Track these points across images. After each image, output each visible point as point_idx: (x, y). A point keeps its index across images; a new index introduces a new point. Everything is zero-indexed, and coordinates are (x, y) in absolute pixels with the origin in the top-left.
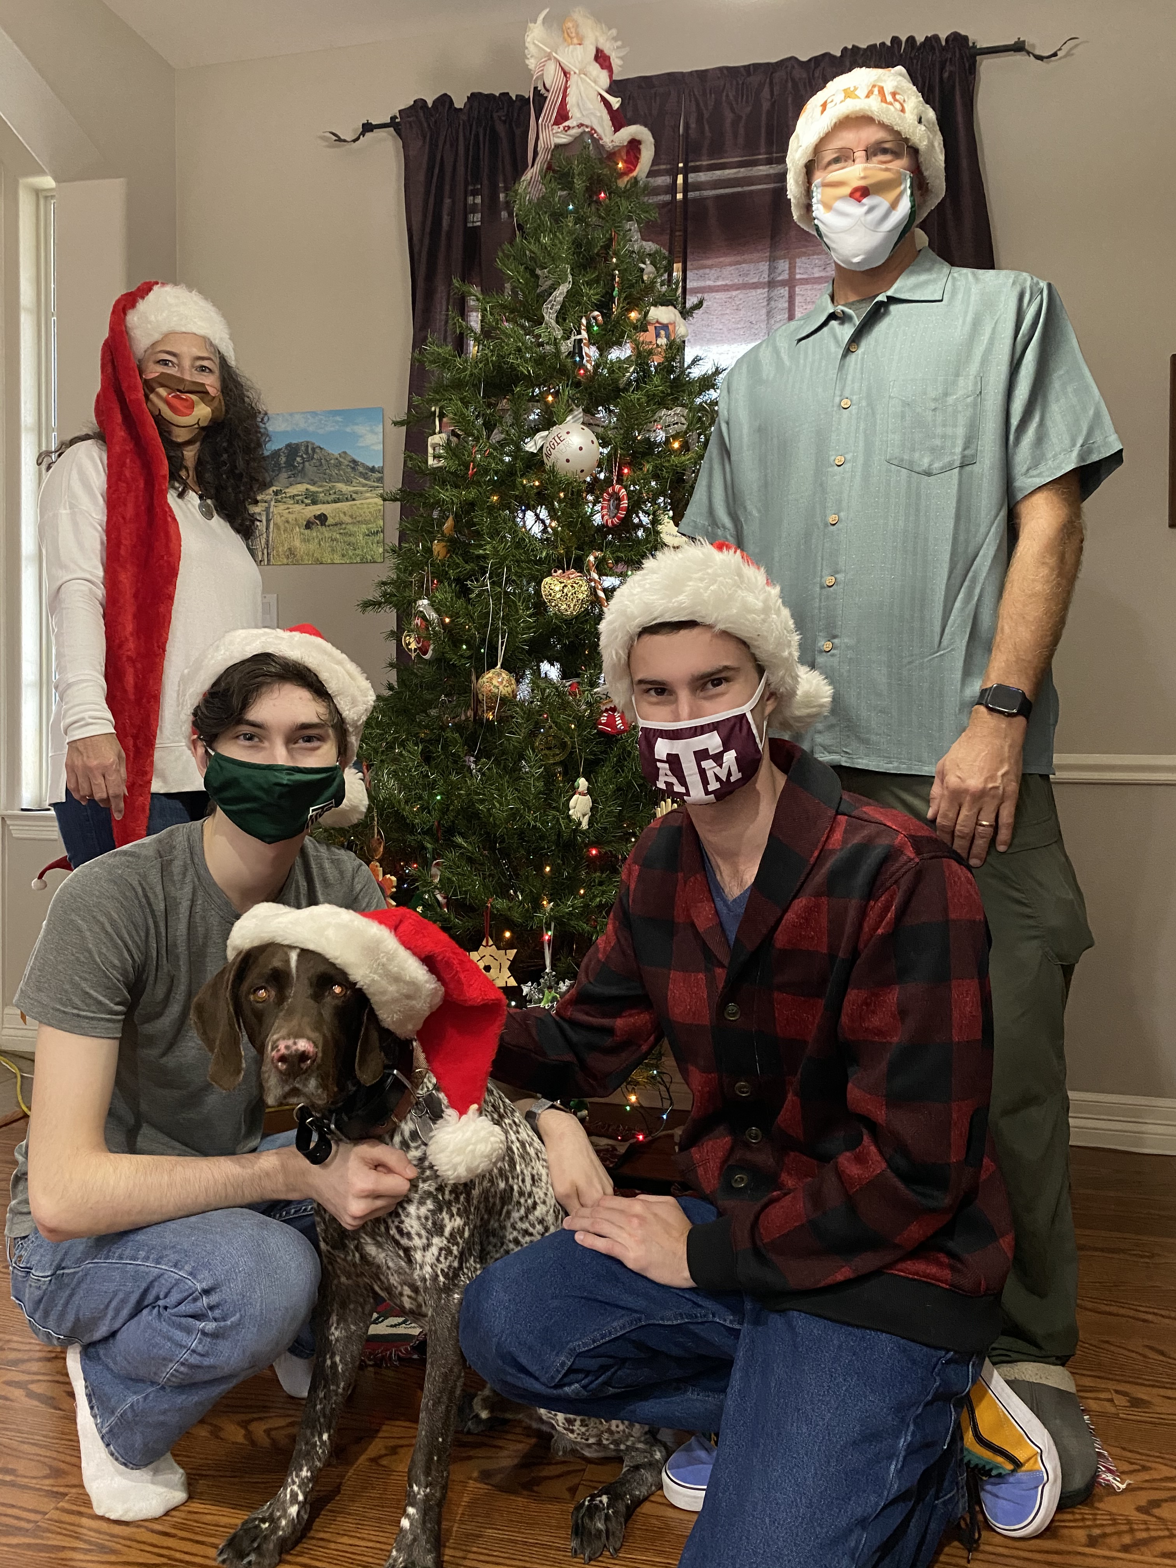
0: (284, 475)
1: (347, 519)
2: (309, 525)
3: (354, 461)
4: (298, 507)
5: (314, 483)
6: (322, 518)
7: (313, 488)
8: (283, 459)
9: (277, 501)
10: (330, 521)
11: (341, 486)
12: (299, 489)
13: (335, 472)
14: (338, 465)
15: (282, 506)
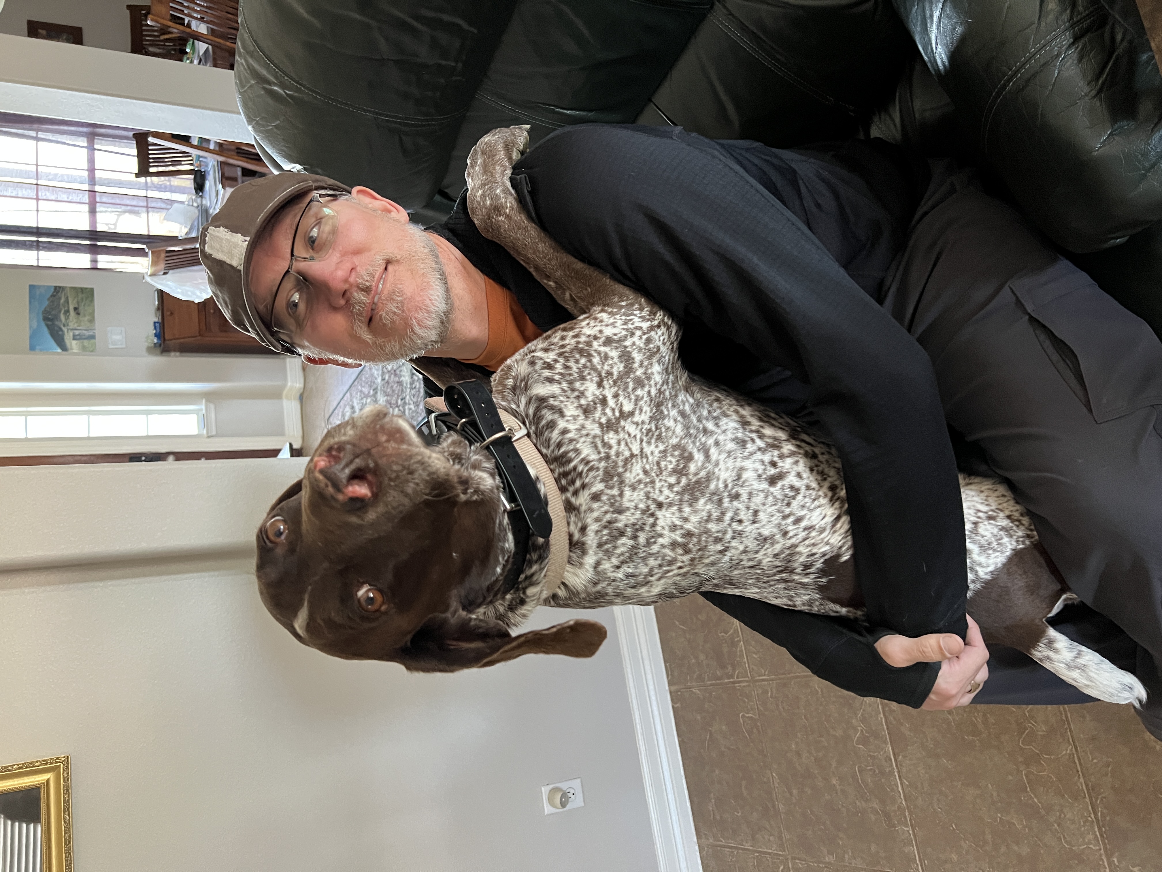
0: (56, 323)
1: (76, 300)
2: (78, 314)
3: (51, 296)
4: (71, 318)
5: (60, 312)
6: (75, 309)
7: (63, 312)
8: (50, 323)
9: (68, 325)
10: (76, 306)
11: (62, 301)
12: (62, 317)
13: (56, 304)
14: (53, 302)
15: (70, 324)
